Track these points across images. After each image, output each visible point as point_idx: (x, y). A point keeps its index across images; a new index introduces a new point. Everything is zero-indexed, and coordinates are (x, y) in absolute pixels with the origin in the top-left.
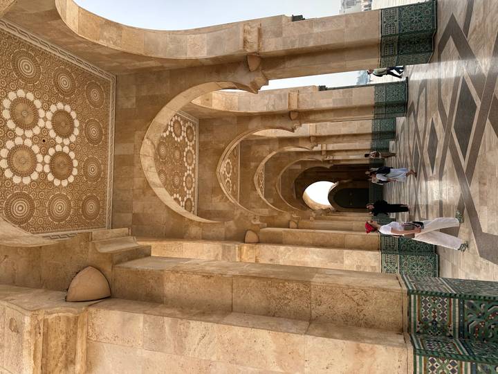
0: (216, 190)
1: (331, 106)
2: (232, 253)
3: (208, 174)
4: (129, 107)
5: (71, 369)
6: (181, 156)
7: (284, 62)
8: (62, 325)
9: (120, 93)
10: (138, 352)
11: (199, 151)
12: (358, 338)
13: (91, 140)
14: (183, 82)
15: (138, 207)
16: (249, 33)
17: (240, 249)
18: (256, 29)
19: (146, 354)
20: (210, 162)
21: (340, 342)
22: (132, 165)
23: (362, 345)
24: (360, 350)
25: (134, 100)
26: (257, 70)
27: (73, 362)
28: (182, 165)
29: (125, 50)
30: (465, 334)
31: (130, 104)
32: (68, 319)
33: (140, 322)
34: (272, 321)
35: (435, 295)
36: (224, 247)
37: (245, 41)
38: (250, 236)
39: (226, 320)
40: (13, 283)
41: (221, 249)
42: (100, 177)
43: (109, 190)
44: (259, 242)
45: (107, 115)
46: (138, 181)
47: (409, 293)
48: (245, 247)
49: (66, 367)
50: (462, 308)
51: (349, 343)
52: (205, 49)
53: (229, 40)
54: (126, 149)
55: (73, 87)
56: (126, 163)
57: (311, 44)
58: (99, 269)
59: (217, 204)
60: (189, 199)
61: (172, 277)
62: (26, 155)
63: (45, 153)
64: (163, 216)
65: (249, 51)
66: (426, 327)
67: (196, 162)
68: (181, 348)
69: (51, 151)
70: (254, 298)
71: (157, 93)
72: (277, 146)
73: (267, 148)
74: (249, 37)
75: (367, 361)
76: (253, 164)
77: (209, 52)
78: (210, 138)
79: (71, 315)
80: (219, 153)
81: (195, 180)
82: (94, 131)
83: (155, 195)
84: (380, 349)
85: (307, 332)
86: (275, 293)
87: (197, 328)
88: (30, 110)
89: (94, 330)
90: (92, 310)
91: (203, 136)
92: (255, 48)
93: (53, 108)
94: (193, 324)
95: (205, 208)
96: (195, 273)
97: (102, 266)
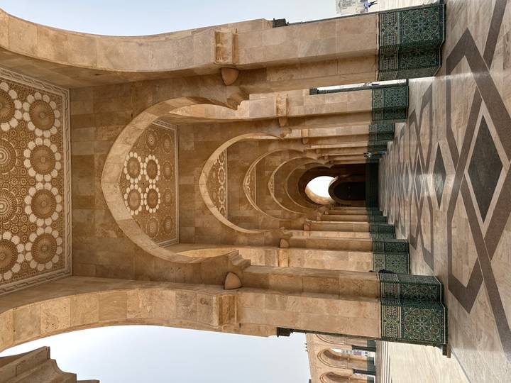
0: (243, 200)
1: (335, 134)
2: (272, 255)
3: (236, 188)
4: (189, 149)
5: (232, 319)
6: (217, 175)
7: (304, 121)
8: (227, 300)
9: (181, 139)
10: (264, 310)
11: (228, 168)
12: (360, 300)
13: (167, 178)
14: (230, 132)
15: (199, 222)
16: (280, 102)
17: (278, 252)
18: (285, 100)
19: (267, 311)
20: (237, 177)
21: (353, 302)
22: (193, 192)
23: (362, 303)
24: (361, 305)
25: (193, 144)
26: (285, 126)
27: (233, 316)
28: (218, 183)
29: (192, 115)
30: (402, 297)
31: (189, 147)
32: (230, 297)
33: (264, 297)
34: (323, 295)
35: (391, 282)
36: (266, 251)
37: (278, 109)
38: (283, 243)
39: (302, 295)
40: (185, 282)
41: (264, 253)
42: (172, 202)
43: (177, 210)
44: (290, 247)
45: (174, 157)
46: (198, 204)
47: (380, 281)
48: (281, 251)
49: (230, 319)
50: (401, 287)
51: (356, 302)
52: (248, 112)
53: (266, 107)
54: (187, 180)
55: (156, 142)
56: (188, 191)
57: (324, 112)
58: (235, 274)
59: (244, 211)
60: (222, 209)
61: (273, 277)
62: (136, 196)
63: (144, 192)
64: (218, 229)
65: (280, 115)
66: (387, 295)
67: (226, 178)
68: (284, 307)
69: (147, 190)
70: (314, 285)
71: (211, 140)
72: (287, 157)
73: (279, 158)
74: (280, 105)
75: (363, 309)
76: (267, 172)
77: (251, 115)
78: (237, 158)
79: (231, 295)
80: (245, 170)
81: (226, 193)
82: (167, 170)
83: (211, 214)
84: (368, 303)
85: (339, 299)
86: (323, 283)
87: (291, 299)
88: (136, 165)
89: (240, 302)
90: (239, 293)
91: (230, 156)
92: (285, 114)
93: (147, 160)
94: (289, 297)
95: (234, 214)
96: (283, 275)
97: (236, 272)
